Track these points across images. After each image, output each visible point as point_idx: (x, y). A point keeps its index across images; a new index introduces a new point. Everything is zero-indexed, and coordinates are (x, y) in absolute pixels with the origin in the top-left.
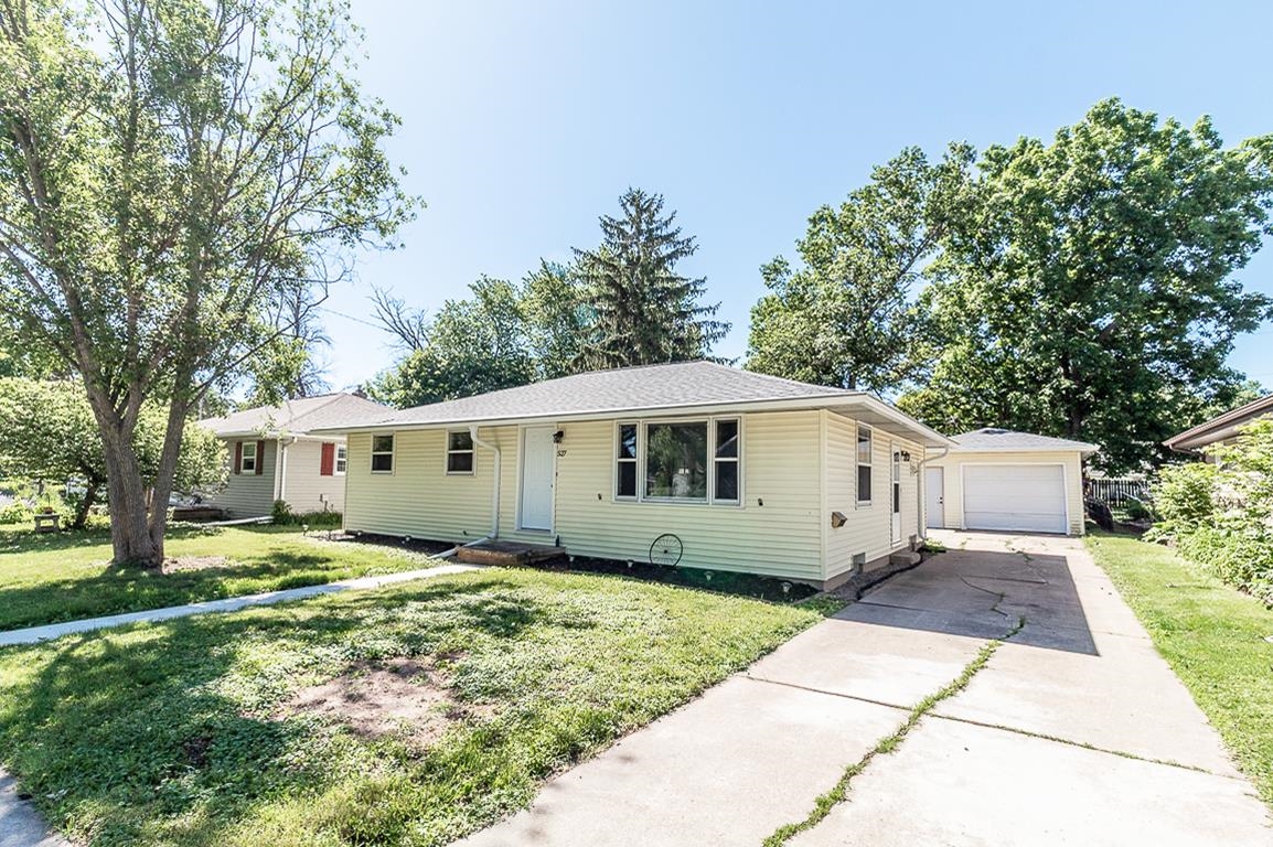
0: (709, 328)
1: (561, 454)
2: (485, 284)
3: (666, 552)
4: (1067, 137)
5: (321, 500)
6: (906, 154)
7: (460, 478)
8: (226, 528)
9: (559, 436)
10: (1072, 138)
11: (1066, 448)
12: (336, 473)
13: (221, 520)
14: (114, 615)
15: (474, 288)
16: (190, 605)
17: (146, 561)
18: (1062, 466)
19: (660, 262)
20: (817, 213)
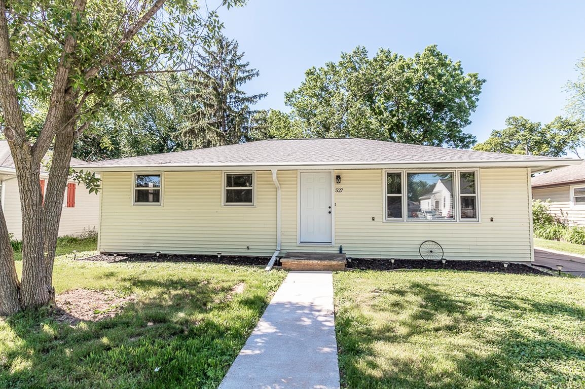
1: (339, 190)
3: (431, 252)
7: (238, 209)
9: (338, 179)
20: (310, 70)
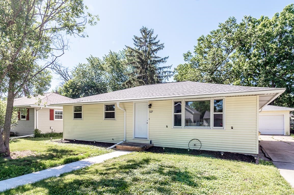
0: (168, 73)
1: (151, 112)
2: (91, 58)
3: (195, 145)
4: (278, 16)
5: (50, 129)
6: (230, 19)
7: (110, 121)
8: (20, 139)
9: (150, 105)
10: (279, 16)
11: (286, 110)
12: (55, 119)
13: (16, 136)
14: (5, 179)
15: (88, 59)
16: (33, 173)
17: (4, 154)
18: (284, 115)
19: (153, 51)
20: (200, 38)
